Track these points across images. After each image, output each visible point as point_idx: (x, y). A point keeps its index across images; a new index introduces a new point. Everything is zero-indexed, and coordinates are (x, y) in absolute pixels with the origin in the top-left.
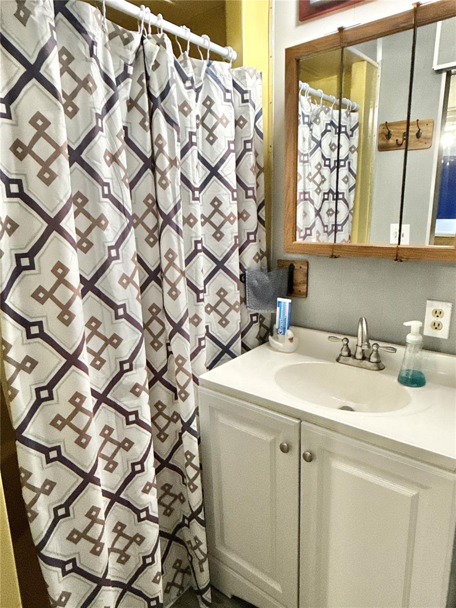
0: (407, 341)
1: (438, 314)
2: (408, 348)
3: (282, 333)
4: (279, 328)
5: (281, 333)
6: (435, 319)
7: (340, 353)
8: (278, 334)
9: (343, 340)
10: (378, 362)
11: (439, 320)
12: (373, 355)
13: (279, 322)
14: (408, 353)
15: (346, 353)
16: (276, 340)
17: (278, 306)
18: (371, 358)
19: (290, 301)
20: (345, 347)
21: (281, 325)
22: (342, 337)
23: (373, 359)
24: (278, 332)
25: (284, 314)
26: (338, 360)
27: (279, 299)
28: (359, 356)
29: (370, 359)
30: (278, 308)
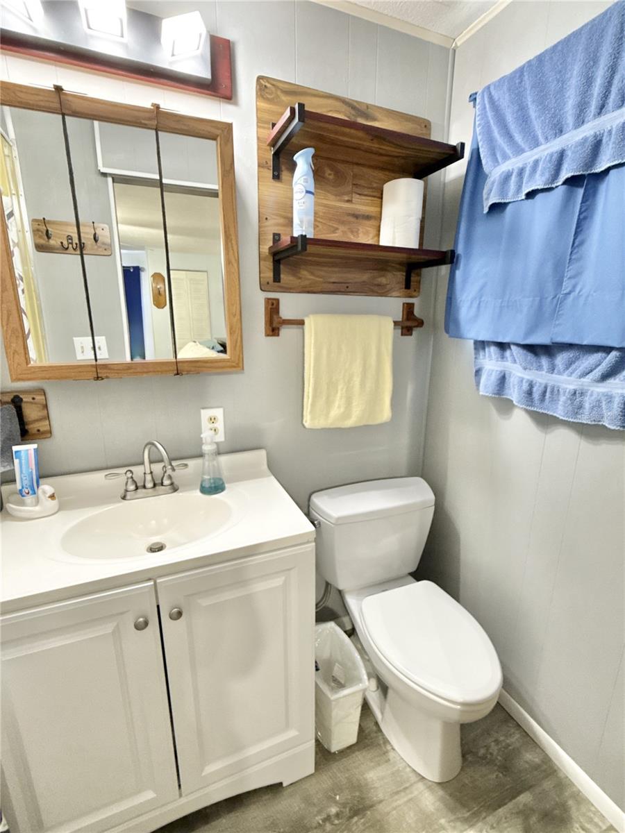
0: (203, 451)
1: (213, 420)
2: (207, 457)
3: (31, 492)
4: (23, 487)
5: (28, 493)
6: (211, 426)
7: (125, 488)
8: (23, 496)
9: (126, 473)
10: (172, 484)
11: (215, 425)
12: (165, 478)
13: (21, 479)
14: (207, 463)
15: (132, 487)
16: (22, 506)
17: (16, 458)
18: (164, 481)
19: (35, 446)
20: (130, 480)
21: (26, 482)
22: (123, 470)
23: (166, 482)
24: (24, 493)
25: (28, 467)
26: (124, 498)
27: (15, 448)
28: (149, 485)
29: (162, 483)
30: (16, 461)
